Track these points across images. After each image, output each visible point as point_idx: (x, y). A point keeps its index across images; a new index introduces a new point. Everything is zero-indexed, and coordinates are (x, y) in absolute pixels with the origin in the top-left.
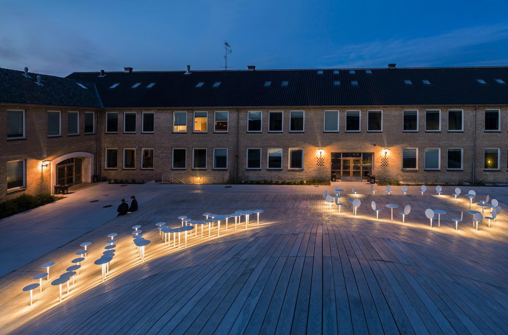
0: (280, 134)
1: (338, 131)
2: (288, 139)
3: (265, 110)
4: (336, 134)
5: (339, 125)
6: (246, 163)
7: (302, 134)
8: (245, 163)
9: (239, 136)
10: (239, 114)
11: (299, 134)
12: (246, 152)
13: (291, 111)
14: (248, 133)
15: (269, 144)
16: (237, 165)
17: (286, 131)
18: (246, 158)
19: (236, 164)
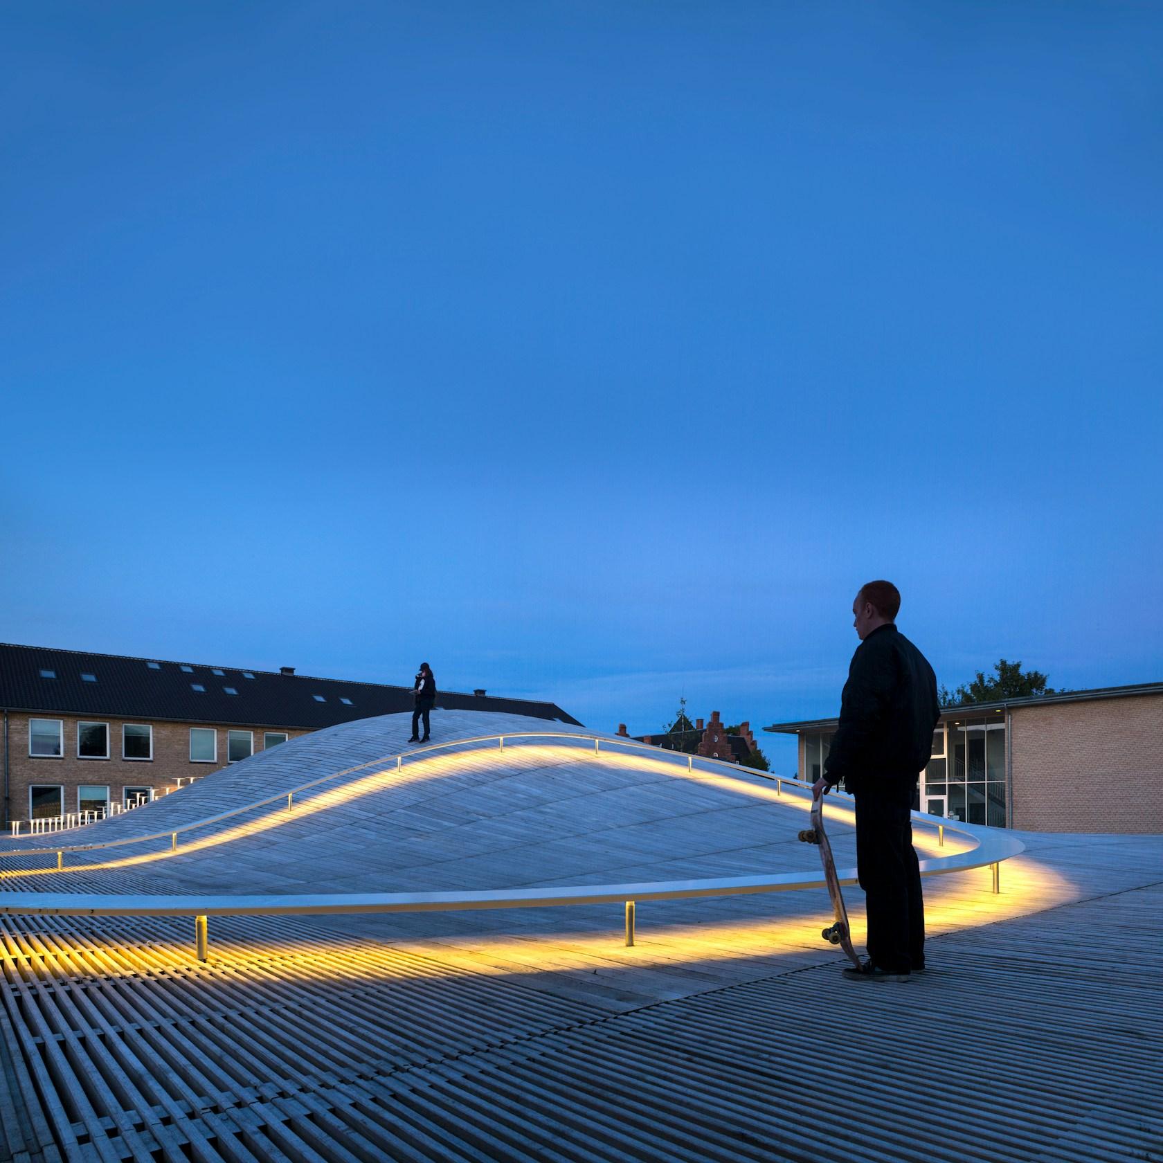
0: (104, 762)
1: (215, 760)
2: (121, 772)
3: (71, 720)
4: (213, 766)
5: (218, 753)
6: (28, 810)
7: (149, 764)
8: (26, 812)
9: (11, 762)
10: (10, 723)
11: (143, 763)
12: (28, 792)
13: (124, 725)
14: (30, 757)
15: (81, 779)
16: (8, 815)
17: (116, 758)
18: (28, 802)
19: (6, 812)
